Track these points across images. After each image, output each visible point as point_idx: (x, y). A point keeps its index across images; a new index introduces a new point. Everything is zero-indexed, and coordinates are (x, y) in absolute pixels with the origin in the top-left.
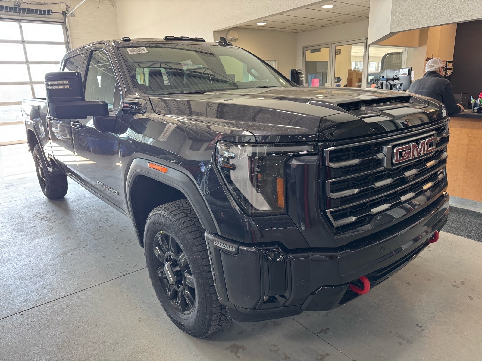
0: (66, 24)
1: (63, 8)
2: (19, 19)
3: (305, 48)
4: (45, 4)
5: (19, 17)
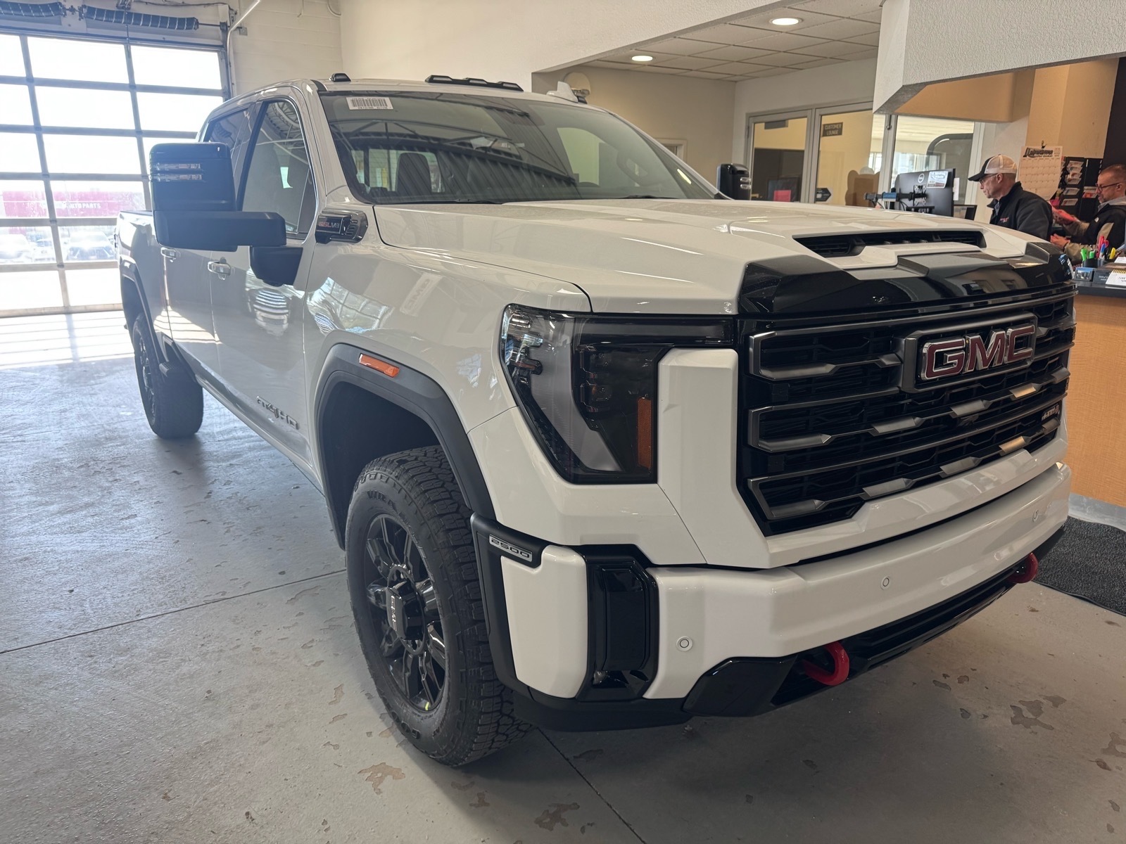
0: (226, 50)
1: (222, 13)
2: (125, 38)
3: (753, 118)
4: (184, 5)
5: (126, 33)
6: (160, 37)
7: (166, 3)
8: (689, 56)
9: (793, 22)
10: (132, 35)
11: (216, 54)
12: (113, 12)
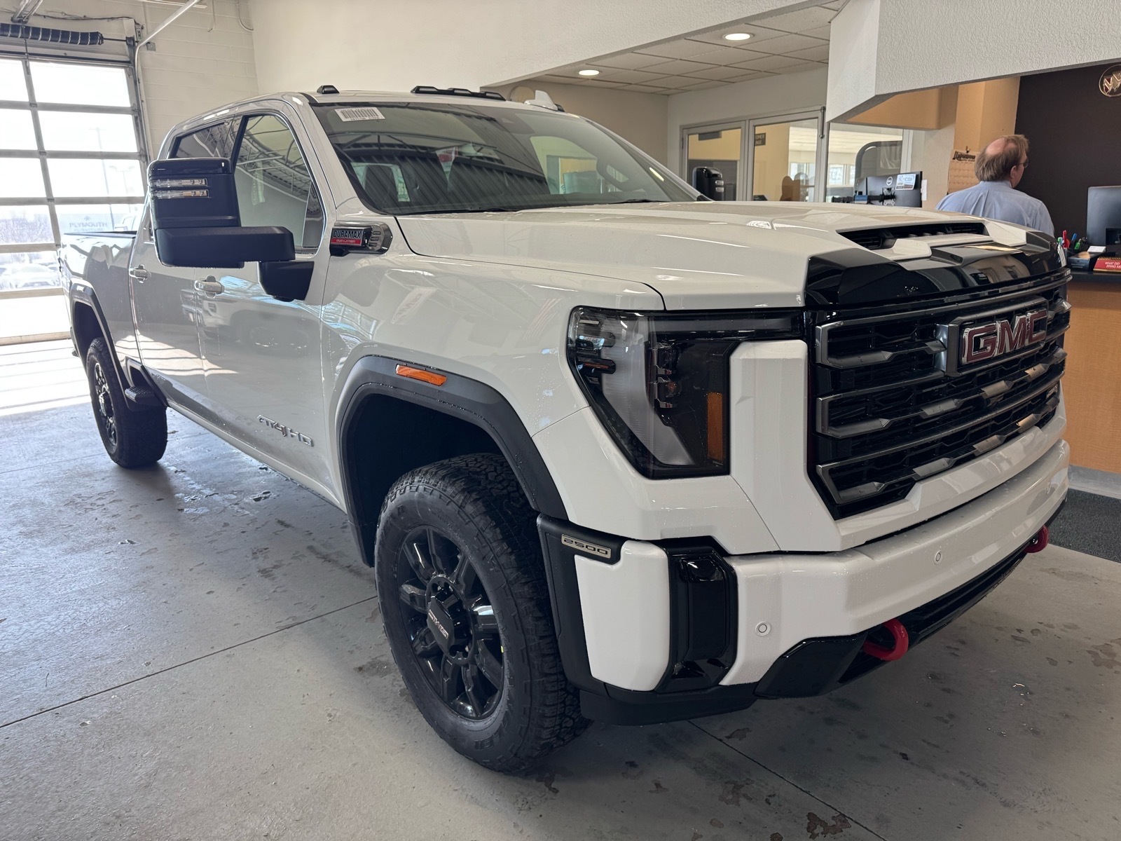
0: (134, 66)
1: (128, 29)
2: (23, 53)
3: (687, 130)
4: (85, 18)
5: (24, 48)
6: (61, 53)
7: (66, 16)
8: (635, 70)
9: (745, 37)
10: (30, 50)
11: (123, 70)
12: (8, 25)
